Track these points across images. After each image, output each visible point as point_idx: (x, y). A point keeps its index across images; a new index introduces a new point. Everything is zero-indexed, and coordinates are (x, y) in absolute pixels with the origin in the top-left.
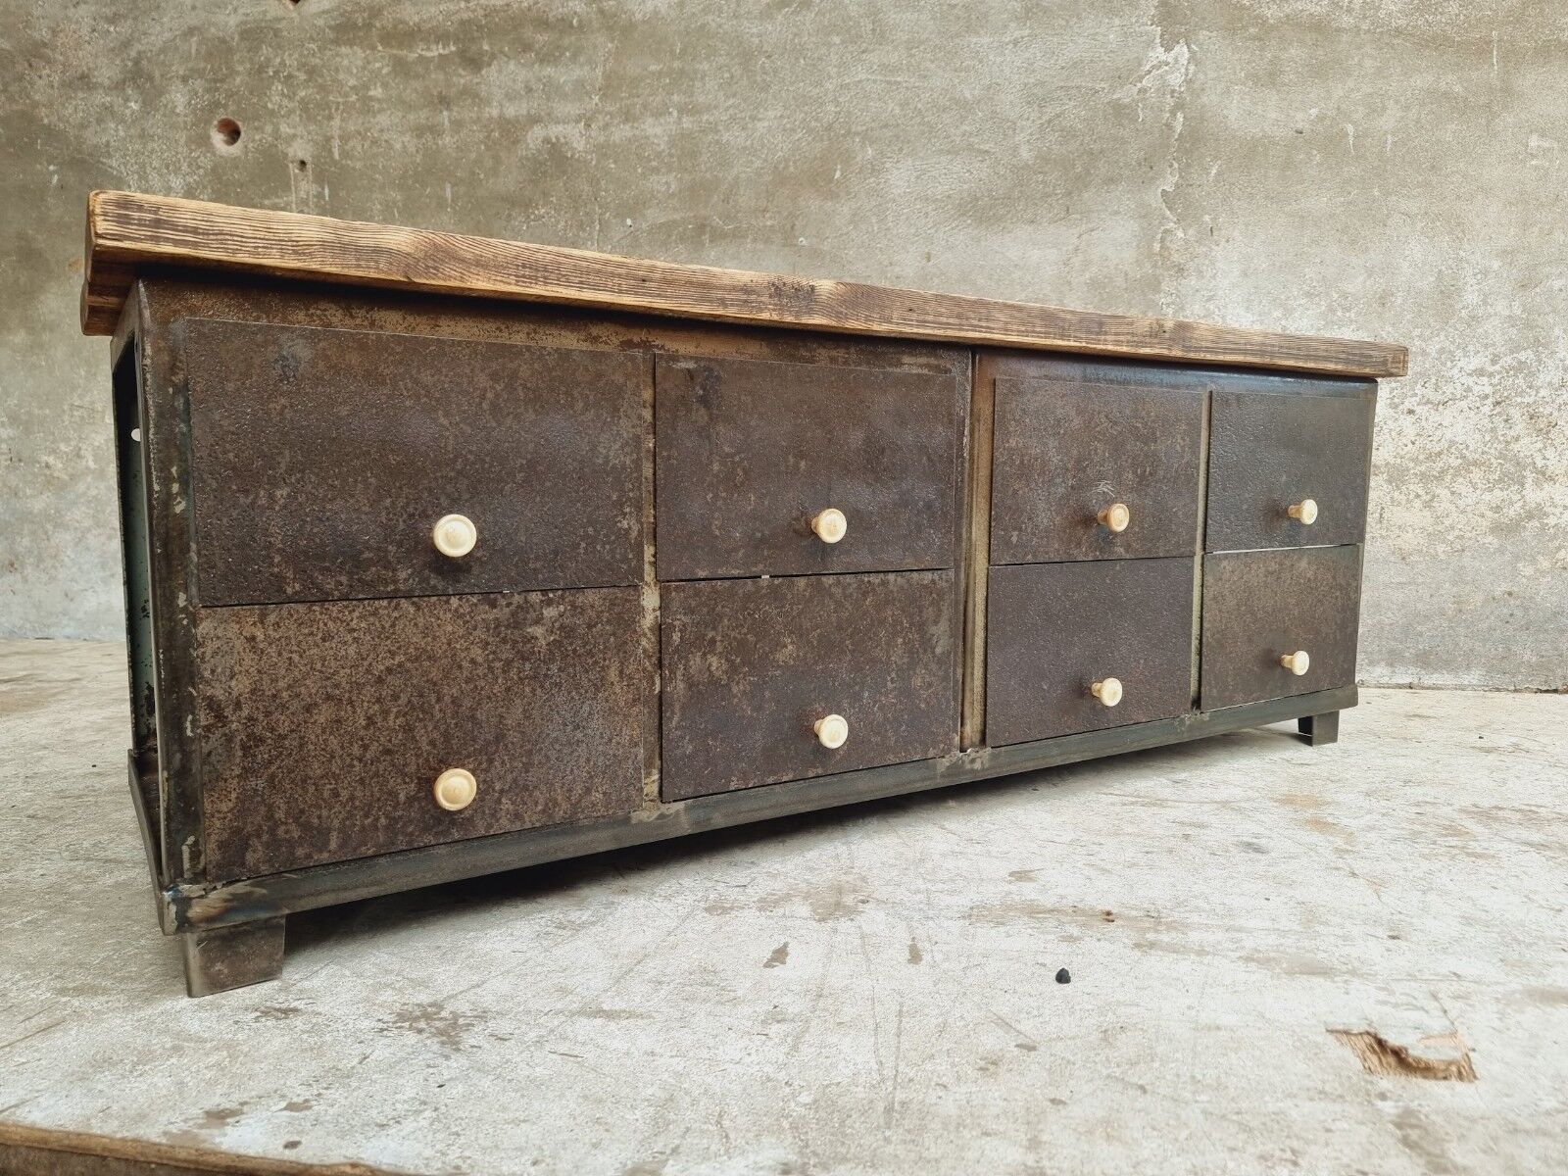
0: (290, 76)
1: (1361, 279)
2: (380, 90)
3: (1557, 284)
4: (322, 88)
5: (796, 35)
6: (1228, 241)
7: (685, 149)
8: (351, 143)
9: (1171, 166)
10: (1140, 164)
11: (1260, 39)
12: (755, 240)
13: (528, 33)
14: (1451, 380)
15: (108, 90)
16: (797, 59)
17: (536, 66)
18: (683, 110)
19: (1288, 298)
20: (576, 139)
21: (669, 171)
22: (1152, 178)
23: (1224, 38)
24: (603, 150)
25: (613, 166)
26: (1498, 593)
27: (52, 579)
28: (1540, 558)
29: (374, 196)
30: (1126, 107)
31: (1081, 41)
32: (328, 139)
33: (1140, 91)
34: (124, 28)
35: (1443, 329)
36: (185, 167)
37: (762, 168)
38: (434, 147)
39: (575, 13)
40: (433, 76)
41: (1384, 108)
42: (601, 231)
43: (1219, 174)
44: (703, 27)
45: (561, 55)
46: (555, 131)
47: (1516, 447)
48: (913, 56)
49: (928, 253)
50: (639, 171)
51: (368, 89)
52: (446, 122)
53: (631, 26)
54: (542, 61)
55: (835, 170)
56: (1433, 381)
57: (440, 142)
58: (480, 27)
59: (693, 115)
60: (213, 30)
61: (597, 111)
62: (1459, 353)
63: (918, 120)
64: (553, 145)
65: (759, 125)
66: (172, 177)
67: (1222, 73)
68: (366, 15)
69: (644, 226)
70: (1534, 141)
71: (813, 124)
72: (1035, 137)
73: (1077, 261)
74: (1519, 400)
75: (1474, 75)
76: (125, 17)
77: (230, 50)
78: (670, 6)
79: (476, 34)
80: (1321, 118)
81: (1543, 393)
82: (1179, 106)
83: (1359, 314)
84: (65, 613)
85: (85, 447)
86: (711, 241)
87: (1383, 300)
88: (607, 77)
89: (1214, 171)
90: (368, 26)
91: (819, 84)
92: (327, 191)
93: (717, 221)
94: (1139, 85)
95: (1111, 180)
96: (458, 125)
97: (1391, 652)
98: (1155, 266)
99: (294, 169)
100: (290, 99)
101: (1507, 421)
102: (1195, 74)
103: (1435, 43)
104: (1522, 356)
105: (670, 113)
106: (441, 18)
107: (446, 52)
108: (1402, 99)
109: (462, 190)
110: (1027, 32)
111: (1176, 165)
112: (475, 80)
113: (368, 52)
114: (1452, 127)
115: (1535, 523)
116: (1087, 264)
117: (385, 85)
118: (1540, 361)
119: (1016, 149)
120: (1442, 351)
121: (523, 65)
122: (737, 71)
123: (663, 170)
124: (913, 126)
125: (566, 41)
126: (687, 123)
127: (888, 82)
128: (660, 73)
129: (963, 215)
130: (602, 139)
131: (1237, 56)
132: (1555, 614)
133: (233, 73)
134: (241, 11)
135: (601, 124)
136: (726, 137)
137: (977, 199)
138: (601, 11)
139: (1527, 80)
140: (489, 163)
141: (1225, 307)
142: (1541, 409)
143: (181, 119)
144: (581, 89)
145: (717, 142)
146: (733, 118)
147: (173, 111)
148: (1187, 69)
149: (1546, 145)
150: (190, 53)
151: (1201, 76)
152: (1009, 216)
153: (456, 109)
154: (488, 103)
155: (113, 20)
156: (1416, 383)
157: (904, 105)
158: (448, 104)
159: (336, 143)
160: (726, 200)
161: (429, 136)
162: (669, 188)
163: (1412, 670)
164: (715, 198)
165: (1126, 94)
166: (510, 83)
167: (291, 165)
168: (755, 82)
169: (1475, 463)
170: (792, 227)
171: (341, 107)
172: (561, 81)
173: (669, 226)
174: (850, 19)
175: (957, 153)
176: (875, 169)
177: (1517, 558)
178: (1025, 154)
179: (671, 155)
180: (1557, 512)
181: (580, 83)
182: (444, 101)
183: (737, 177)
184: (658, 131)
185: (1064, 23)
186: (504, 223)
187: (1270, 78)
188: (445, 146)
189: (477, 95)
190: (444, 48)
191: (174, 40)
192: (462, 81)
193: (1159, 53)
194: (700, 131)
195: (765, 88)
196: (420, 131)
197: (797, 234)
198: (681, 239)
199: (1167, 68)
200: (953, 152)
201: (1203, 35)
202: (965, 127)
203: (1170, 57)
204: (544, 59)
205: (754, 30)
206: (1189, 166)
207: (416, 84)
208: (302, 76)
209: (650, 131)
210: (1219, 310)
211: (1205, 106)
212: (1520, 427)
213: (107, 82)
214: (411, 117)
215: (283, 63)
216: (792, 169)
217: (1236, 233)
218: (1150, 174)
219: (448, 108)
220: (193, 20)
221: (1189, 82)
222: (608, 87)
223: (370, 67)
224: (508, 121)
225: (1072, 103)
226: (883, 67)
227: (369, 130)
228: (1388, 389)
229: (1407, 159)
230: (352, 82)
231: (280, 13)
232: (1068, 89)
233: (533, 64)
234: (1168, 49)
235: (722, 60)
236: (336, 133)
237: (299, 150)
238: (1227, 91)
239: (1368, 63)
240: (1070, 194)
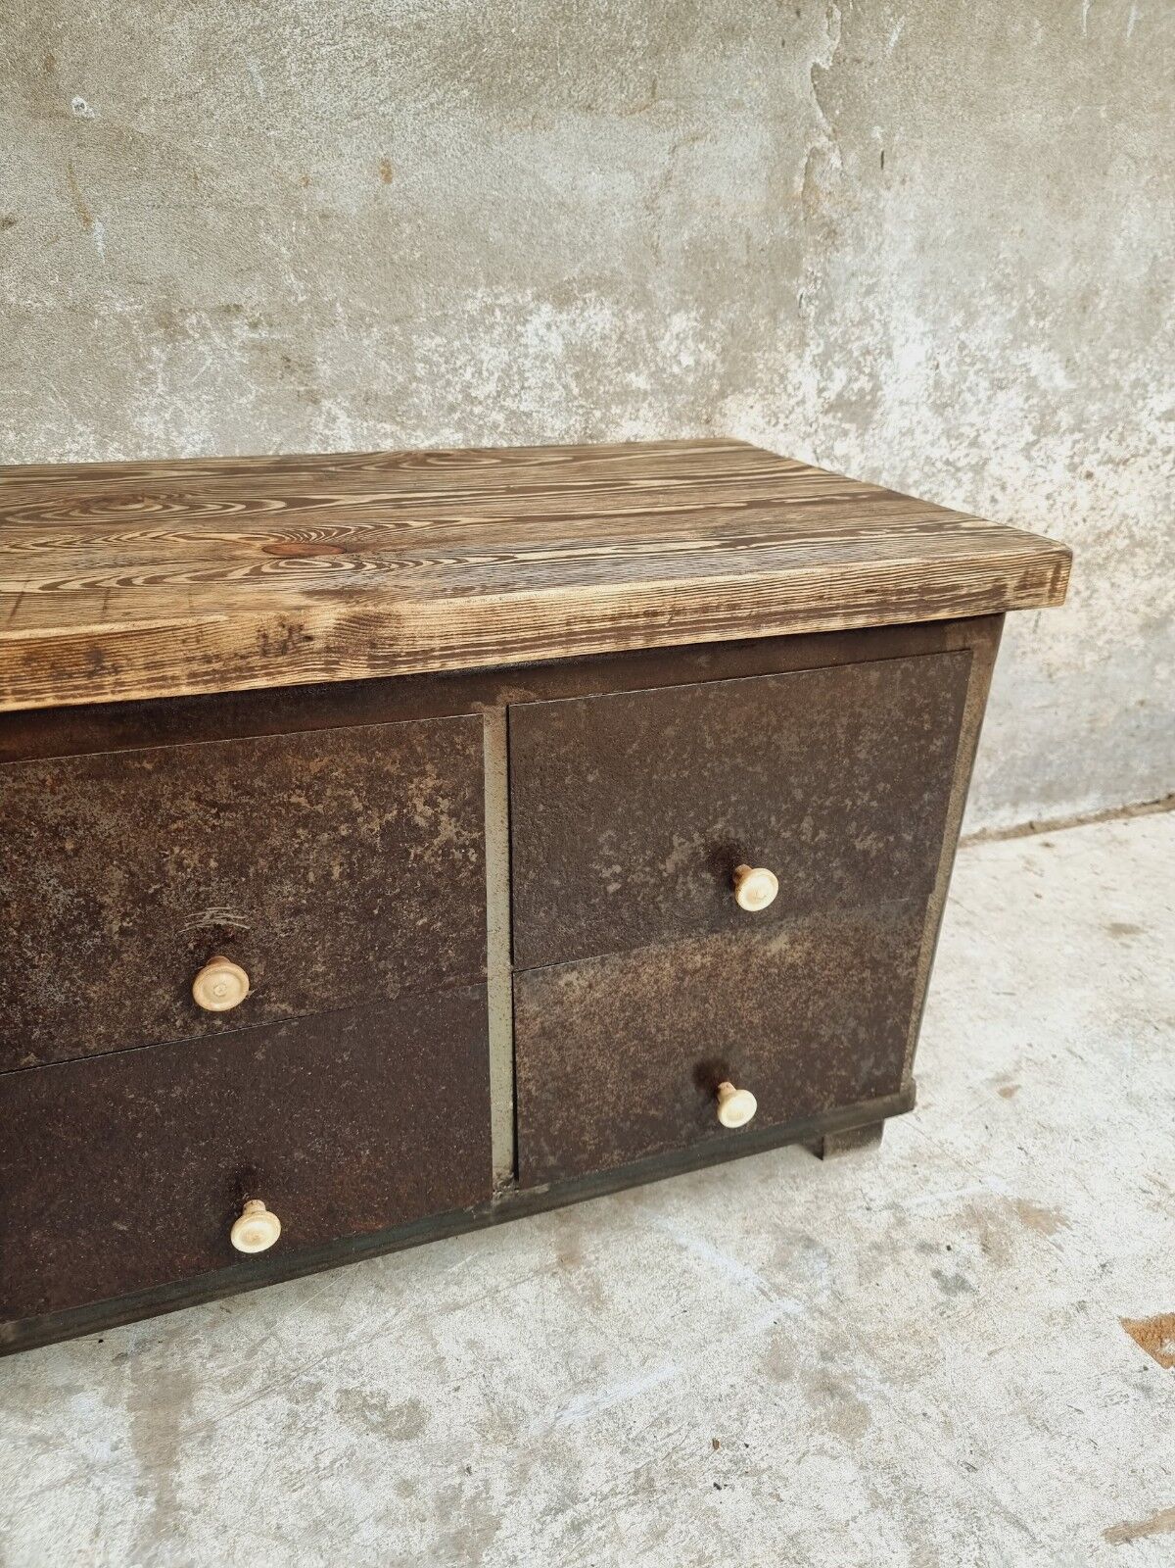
1: (1065, 264)
6: (903, 182)
9: (829, 15)
14: (1136, 428)
19: (972, 295)
22: (800, 36)
35: (1142, 350)
43: (902, 44)
49: (385, 163)
56: (1120, 429)
62: (1152, 387)
73: (667, 202)
83: (1054, 322)
87: (1085, 301)
89: (894, 38)
95: (731, 31)
97: (1019, 790)
98: (793, 223)
111: (837, 14)
116: (685, 209)
120: (1136, 384)
129: (453, 76)
137: (479, 40)
141: (890, 307)
152: (543, 89)
156: (1101, 432)
163: (1035, 805)
169: (1141, 544)
170: (49, 64)
177: (1157, 660)
197: (64, 84)
206: (857, 17)
210: (881, 313)
217: (917, 168)
218: (796, 28)
228: (1070, 444)
240: (658, 52)
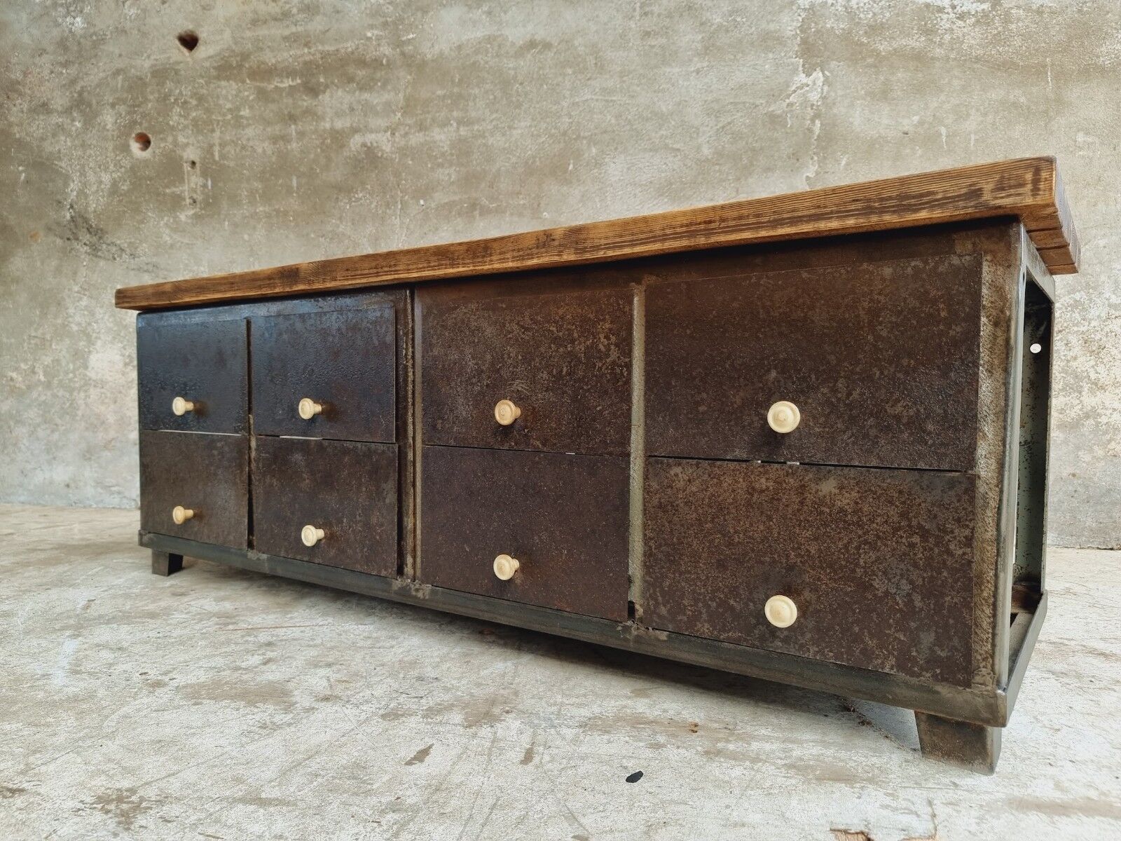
0: (185, 102)
2: (248, 111)
3: (1102, 243)
4: (208, 111)
5: (540, 68)
7: (462, 150)
8: (227, 149)
9: (812, 159)
10: (789, 158)
11: (876, 67)
12: (512, 214)
13: (351, 69)
15: (60, 114)
16: (542, 85)
17: (357, 93)
18: (460, 122)
20: (385, 143)
21: (451, 165)
22: (799, 167)
23: (849, 67)
24: (404, 151)
25: (410, 162)
26: (1065, 474)
27: (13, 460)
28: (1096, 448)
29: (242, 186)
30: (778, 116)
31: (745, 69)
32: (211, 146)
33: (788, 105)
34: (73, 71)
36: (112, 167)
37: (516, 163)
38: (285, 151)
39: (385, 55)
40: (285, 101)
41: (968, 115)
42: (402, 209)
43: (847, 164)
44: (474, 63)
45: (376, 84)
46: (370, 138)
47: (1074, 364)
48: (624, 82)
50: (429, 166)
51: (239, 111)
52: (294, 133)
53: (424, 63)
54: (361, 89)
55: (569, 164)
57: (289, 147)
58: (318, 66)
59: (467, 126)
60: (133, 70)
61: (399, 124)
63: (628, 127)
64: (369, 148)
65: (515, 132)
66: (103, 174)
67: (848, 91)
68: (238, 59)
69: (433, 205)
70: (1081, 138)
71: (553, 131)
72: (713, 139)
74: (1076, 329)
75: (1034, 90)
76: (73, 63)
77: (145, 85)
78: (451, 50)
79: (315, 71)
80: (921, 123)
81: (1093, 323)
82: (817, 116)
84: (21, 485)
85: (37, 366)
86: (480, 215)
88: (407, 99)
89: (843, 163)
90: (240, 66)
91: (557, 103)
92: (209, 183)
93: (485, 201)
94: (787, 101)
95: (768, 169)
96: (301, 134)
99: (187, 167)
100: (186, 117)
101: (1067, 344)
102: (828, 92)
103: (1005, 66)
104: (1077, 296)
105: (451, 125)
106: (290, 60)
107: (294, 84)
108: (982, 108)
109: (304, 181)
110: (706, 64)
111: (816, 158)
112: (314, 104)
113: (240, 84)
114: (1019, 128)
115: (1091, 421)
117: (251, 108)
118: (1090, 300)
119: (699, 148)
121: (348, 92)
122: (498, 94)
123: (446, 165)
124: (625, 131)
125: (378, 75)
126: (463, 131)
127: (607, 101)
128: (444, 96)
129: (661, 195)
130: (403, 143)
131: (859, 79)
132: (1109, 491)
133: (146, 100)
134: (152, 57)
135: (402, 132)
136: (491, 141)
137: (671, 184)
138: (403, 54)
139: (1074, 93)
140: (323, 161)
142: (1093, 336)
143: (110, 134)
144: (388, 108)
145: (485, 145)
146: (496, 127)
147: (104, 128)
148: (822, 89)
149: (1090, 140)
150: (117, 86)
151: (833, 94)
152: (695, 196)
153: (300, 123)
154: (322, 118)
155: (66, 65)
157: (618, 116)
158: (295, 121)
159: (217, 149)
160: (491, 186)
161: (281, 143)
162: (450, 177)
164: (483, 185)
165: (778, 107)
166: (339, 105)
167: (185, 165)
168: (512, 101)
170: (538, 205)
171: (221, 123)
172: (375, 103)
173: (451, 205)
174: (579, 56)
175: (656, 151)
176: (598, 164)
177: (1078, 448)
178: (706, 151)
179: (452, 155)
180: (1108, 412)
181: (388, 104)
182: (292, 118)
183: (499, 170)
184: (443, 137)
185: (732, 57)
186: (334, 204)
187: (884, 94)
188: (292, 150)
189: (315, 114)
190: (293, 81)
191: (106, 78)
192: (305, 104)
193: (802, 78)
194: (473, 137)
195: (519, 106)
196: (274, 140)
198: (459, 214)
199: (808, 88)
200: (654, 150)
201: (833, 64)
202: (662, 132)
203: (809, 81)
204: (362, 88)
205: (511, 65)
206: (825, 158)
207: (273, 106)
208: (194, 102)
209: (437, 138)
211: (835, 115)
212: (1077, 350)
213: (60, 109)
214: (269, 129)
215: (181, 93)
216: (538, 163)
218: (797, 165)
219: (295, 124)
220: (119, 64)
221: (824, 98)
222: (407, 106)
223: (241, 95)
224: (337, 132)
225: (739, 114)
226: (604, 90)
227: (240, 139)
229: (986, 152)
230: (229, 106)
231: (180, 58)
232: (735, 104)
233: (355, 91)
234: (808, 75)
235: (487, 87)
236: (217, 142)
237: (191, 154)
238: (852, 105)
239: (956, 82)
240: (739, 179)
